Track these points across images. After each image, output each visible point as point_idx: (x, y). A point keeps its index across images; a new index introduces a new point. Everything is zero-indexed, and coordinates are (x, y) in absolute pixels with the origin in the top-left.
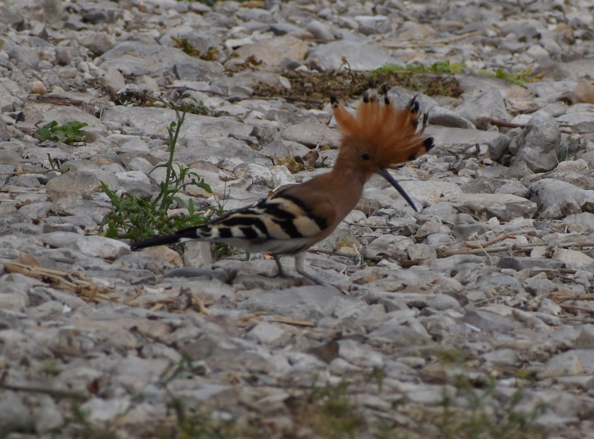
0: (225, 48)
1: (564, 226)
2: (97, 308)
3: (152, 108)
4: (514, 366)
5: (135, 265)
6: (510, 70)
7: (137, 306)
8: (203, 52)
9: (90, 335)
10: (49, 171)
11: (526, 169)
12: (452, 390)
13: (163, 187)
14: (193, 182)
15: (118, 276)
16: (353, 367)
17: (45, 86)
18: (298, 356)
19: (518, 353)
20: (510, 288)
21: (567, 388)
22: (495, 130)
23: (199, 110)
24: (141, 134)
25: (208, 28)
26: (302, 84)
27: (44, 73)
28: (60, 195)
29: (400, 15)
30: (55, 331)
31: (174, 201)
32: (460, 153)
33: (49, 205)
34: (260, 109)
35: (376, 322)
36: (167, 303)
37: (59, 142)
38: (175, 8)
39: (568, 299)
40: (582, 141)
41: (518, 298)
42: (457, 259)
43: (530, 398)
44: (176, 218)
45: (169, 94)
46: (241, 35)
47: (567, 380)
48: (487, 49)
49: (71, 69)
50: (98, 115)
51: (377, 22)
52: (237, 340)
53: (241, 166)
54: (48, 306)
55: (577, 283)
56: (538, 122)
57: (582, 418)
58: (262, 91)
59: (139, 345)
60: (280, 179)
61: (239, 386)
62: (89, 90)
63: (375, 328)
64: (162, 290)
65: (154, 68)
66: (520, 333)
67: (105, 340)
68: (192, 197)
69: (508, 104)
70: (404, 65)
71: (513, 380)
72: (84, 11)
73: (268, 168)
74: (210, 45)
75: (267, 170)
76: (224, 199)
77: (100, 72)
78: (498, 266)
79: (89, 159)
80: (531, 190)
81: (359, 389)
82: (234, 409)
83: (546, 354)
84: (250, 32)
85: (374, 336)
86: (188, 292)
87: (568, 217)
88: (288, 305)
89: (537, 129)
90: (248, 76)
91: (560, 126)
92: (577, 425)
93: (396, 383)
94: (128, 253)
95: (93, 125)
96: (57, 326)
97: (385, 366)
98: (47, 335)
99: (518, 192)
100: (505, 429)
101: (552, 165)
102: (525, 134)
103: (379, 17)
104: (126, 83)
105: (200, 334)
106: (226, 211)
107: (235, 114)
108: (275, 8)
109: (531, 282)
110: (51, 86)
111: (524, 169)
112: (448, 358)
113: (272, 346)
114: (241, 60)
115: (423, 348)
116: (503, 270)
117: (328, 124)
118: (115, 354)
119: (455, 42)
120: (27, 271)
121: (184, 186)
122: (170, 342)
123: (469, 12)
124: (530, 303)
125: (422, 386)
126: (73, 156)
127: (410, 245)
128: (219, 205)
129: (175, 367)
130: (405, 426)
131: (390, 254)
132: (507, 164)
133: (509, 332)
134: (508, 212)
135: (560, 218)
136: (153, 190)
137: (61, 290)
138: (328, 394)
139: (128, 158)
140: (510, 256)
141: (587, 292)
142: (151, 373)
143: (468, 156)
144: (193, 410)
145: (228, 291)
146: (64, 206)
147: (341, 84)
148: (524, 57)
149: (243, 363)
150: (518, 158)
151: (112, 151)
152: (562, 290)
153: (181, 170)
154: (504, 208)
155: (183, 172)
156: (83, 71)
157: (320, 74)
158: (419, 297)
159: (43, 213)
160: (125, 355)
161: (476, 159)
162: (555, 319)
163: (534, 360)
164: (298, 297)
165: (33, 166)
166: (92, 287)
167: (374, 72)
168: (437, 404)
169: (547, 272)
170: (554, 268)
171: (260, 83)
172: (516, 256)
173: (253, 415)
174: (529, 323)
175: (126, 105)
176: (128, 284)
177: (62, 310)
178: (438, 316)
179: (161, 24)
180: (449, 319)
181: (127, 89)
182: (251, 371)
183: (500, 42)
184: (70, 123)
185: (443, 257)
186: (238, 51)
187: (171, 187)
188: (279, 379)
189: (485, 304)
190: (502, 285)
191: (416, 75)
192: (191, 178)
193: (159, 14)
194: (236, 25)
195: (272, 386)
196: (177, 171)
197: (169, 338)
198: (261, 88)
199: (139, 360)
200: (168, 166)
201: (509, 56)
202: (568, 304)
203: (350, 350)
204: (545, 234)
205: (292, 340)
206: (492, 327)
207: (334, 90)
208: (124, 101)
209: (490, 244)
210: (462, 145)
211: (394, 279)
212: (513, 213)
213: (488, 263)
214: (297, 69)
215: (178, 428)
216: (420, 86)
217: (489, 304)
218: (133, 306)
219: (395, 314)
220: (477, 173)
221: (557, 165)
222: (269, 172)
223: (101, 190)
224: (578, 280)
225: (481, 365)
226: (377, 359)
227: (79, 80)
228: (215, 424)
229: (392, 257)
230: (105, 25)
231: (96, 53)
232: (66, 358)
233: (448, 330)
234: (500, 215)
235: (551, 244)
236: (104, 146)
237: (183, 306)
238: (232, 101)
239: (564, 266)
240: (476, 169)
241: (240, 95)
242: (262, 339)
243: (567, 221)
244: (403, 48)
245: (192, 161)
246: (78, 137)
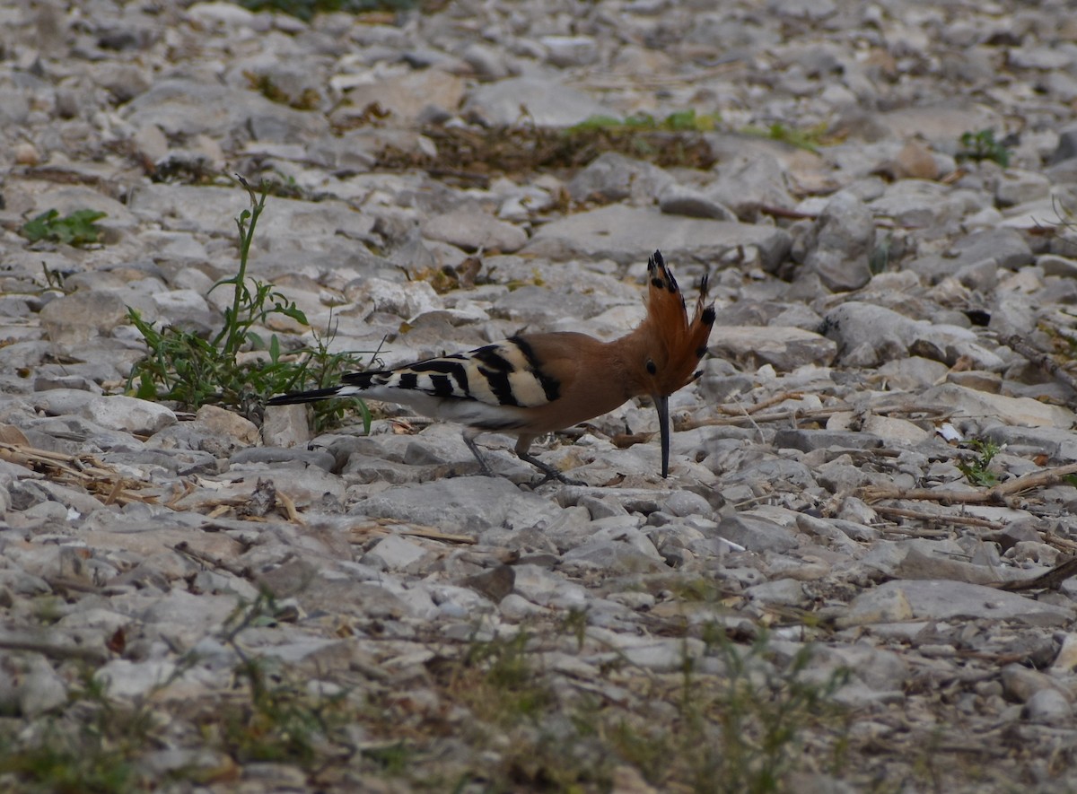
0: (330, 90)
1: (880, 379)
2: (123, 513)
3: (212, 188)
4: (798, 606)
5: (184, 443)
6: (793, 125)
7: (187, 509)
8: (295, 96)
9: (110, 557)
10: (45, 290)
11: (820, 287)
12: (697, 646)
13: (230, 316)
14: (278, 308)
15: (156, 462)
16: (536, 609)
17: (39, 151)
18: (448, 590)
19: (805, 586)
20: (792, 480)
21: (885, 642)
22: (769, 222)
23: (288, 191)
24: (194, 231)
25: (302, 57)
26: (455, 148)
27: (35, 133)
28: (62, 329)
29: (614, 36)
30: (54, 550)
31: (247, 339)
32: (711, 260)
33: (45, 345)
34: (386, 189)
35: (575, 535)
36: (235, 504)
37: (61, 244)
38: (251, 26)
39: (887, 498)
40: (910, 241)
41: (805, 495)
42: (706, 432)
43: (825, 658)
44: (250, 366)
45: (239, 165)
46: (357, 69)
47: (885, 629)
48: (757, 91)
49: (80, 125)
50: (123, 199)
51: (577, 47)
52: (348, 564)
53: (356, 282)
54: (42, 510)
55: (902, 472)
56: (838, 210)
57: (909, 691)
58: (391, 159)
59: (190, 573)
60: (419, 303)
61: (354, 638)
62: (111, 158)
63: (574, 546)
64: (227, 483)
65: (215, 123)
66: (809, 553)
67: (135, 565)
68: (277, 334)
69: (790, 182)
70: (620, 118)
71: (797, 630)
72: (101, 30)
73: (399, 286)
74: (305, 85)
75: (398, 288)
76: (328, 336)
77: (128, 129)
78: (773, 445)
79: (108, 270)
80: (827, 321)
81: (547, 644)
82: (343, 677)
83: (852, 587)
84: (371, 63)
85: (571, 558)
86: (270, 486)
87: (887, 364)
88: (432, 508)
89: (837, 221)
90: (367, 135)
91: (875, 216)
92: (901, 703)
93: (606, 634)
94: (173, 424)
95: (115, 216)
96: (56, 541)
97: (589, 607)
98: (41, 558)
99: (805, 324)
100: (784, 709)
101: (862, 280)
102: (817, 230)
103: (581, 40)
104: (170, 146)
105: (290, 556)
106: (331, 355)
107: (346, 196)
108: (411, 26)
109: (827, 470)
110: (48, 152)
111: (816, 286)
112: (692, 594)
113: (407, 575)
114: (357, 110)
115: (649, 577)
116: (782, 451)
117: (496, 213)
118: (152, 588)
119: (704, 79)
120: (9, 453)
121: (263, 315)
122: (240, 569)
123: (727, 32)
124: (825, 504)
125: (650, 639)
126: (83, 265)
127: (630, 410)
128: (320, 345)
129: (249, 609)
130: (623, 704)
131: (598, 426)
132: (789, 278)
133: (790, 551)
134: (790, 356)
135: (875, 366)
136: (214, 320)
137: (65, 483)
138: (498, 654)
139: (173, 269)
140: (792, 427)
141: (918, 487)
142: (209, 619)
143: (724, 266)
144: (277, 679)
145: (334, 486)
146: (68, 348)
147: (519, 147)
148: (817, 104)
149: (359, 602)
150: (807, 269)
151: (147, 258)
152: (878, 483)
153: (258, 289)
154: (784, 349)
155: (262, 292)
156: (99, 128)
157: (484, 133)
158: (644, 495)
159: (34, 359)
160: (167, 590)
161: (736, 270)
162: (866, 530)
163: (831, 597)
164: (448, 494)
165: (18, 283)
166: (115, 480)
167: (573, 129)
168: (674, 669)
169: (853, 454)
170: (865, 447)
171: (388, 147)
172: (803, 428)
173: (375, 686)
174: (823, 536)
175: (169, 183)
176: (173, 473)
177: (66, 516)
178: (675, 525)
179: (227, 51)
180: (694, 531)
181: (172, 158)
182: (371, 616)
183: (777, 80)
184: (78, 213)
185: (684, 430)
186: (352, 96)
187: (242, 316)
188: (417, 629)
189: (752, 505)
190: (780, 476)
191: (640, 134)
192: (275, 301)
193: (222, 34)
194: (348, 52)
195: (406, 639)
196: (253, 290)
197: (238, 561)
198: (389, 154)
199: (191, 596)
200: (238, 281)
201: (791, 103)
202: (886, 505)
203: (533, 582)
204: (849, 392)
205: (439, 564)
206: (764, 543)
207: (508, 157)
208: (165, 176)
209: (761, 409)
210: (715, 247)
211: (605, 465)
212: (798, 358)
213: (757, 439)
214: (448, 124)
215: (253, 708)
216: (648, 153)
217: (759, 505)
218: (180, 510)
219: (605, 523)
220: (740, 293)
221: (869, 279)
222: (401, 291)
223: (128, 320)
224: (902, 467)
225: (745, 605)
226: (575, 595)
227: (93, 142)
228: (314, 701)
229: (601, 430)
230: (136, 53)
231: (121, 98)
232: (72, 593)
233: (691, 548)
234: (777, 360)
235: (860, 409)
236: (134, 251)
237: (261, 510)
238: (342, 176)
239: (880, 444)
240: (737, 286)
241: (355, 167)
242: (390, 564)
243: (886, 370)
244: (620, 89)
245: (277, 273)
246: (91, 235)
